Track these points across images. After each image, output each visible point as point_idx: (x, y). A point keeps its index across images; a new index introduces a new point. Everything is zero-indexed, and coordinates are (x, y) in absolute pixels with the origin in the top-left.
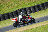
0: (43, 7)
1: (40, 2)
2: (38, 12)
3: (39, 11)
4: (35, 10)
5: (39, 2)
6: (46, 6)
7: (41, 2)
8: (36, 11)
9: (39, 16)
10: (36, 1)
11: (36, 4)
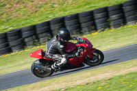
0: (34, 37)
1: (23, 22)
2: (16, 53)
3: (20, 49)
4: (8, 45)
5: (21, 21)
6: (44, 34)
7: (28, 21)
8: (10, 51)
9: (20, 65)
10: (11, 19)
11: (11, 28)
